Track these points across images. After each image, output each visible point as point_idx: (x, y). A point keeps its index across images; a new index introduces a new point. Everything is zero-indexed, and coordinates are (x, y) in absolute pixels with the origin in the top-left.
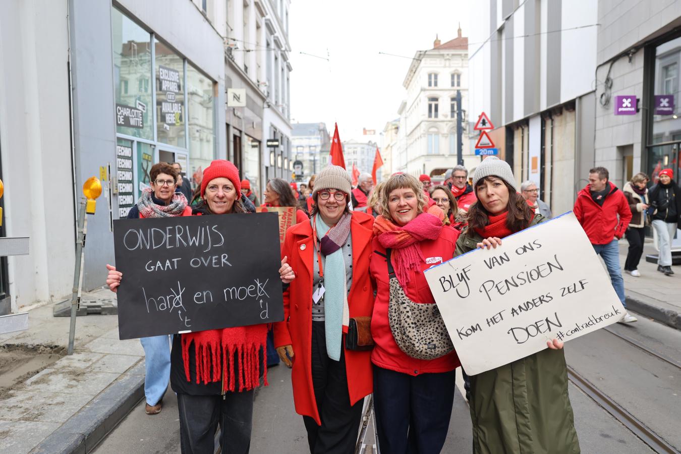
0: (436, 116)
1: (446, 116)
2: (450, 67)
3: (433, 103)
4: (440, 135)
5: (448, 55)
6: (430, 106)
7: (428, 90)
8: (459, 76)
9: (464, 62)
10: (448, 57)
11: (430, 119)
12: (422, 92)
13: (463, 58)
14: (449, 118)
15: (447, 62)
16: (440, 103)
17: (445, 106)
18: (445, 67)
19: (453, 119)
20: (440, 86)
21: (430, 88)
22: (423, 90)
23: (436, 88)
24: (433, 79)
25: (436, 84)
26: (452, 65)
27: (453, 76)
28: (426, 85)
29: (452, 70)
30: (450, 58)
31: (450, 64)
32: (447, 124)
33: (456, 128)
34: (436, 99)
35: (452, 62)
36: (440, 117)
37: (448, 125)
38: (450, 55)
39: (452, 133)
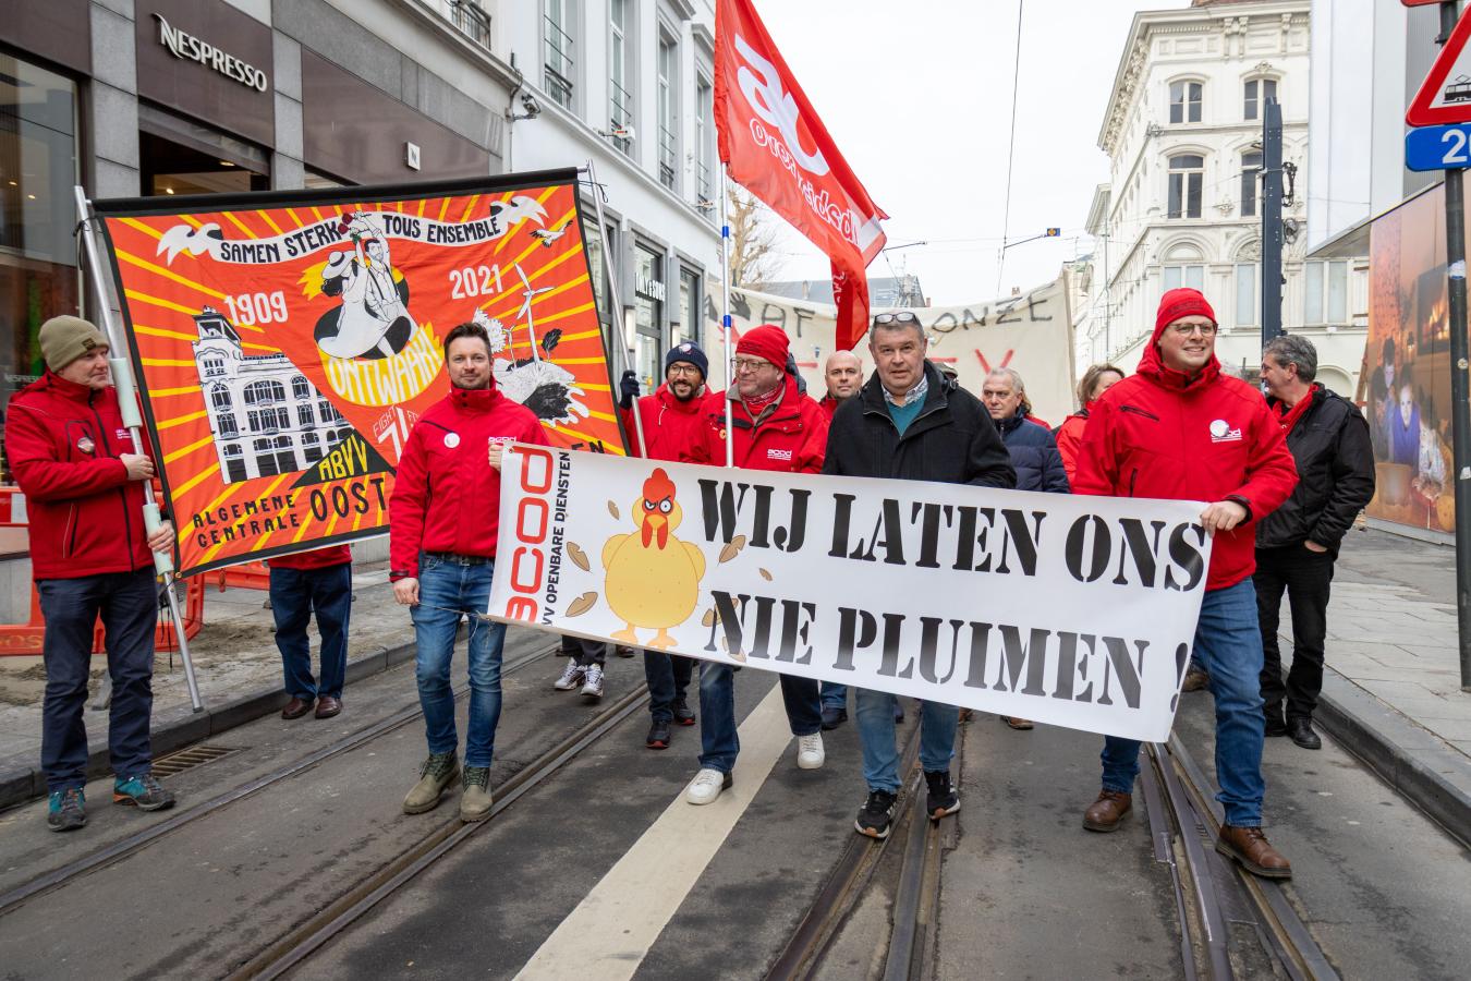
0: (1195, 210)
1: (1228, 209)
2: (1242, 57)
3: (1186, 173)
4: (1206, 267)
5: (1237, 19)
6: (1176, 182)
7: (1167, 133)
8: (1271, 85)
9: (1290, 39)
10: (1236, 27)
11: (1175, 222)
12: (1153, 140)
13: (1286, 27)
14: (1236, 216)
15: (1235, 44)
16: (1208, 171)
17: (1223, 181)
18: (1227, 58)
19: (1249, 219)
20: (1208, 119)
21: (1177, 126)
22: (1154, 133)
23: (1195, 125)
24: (1189, 99)
25: (1196, 115)
26: (1248, 52)
27: (1250, 86)
28: (1164, 121)
29: (1249, 66)
30: (1243, 30)
31: (1242, 47)
32: (1228, 236)
33: (1258, 246)
34: (1197, 160)
35: (1249, 42)
36: (1208, 214)
37: (1232, 240)
38: (1244, 21)
39: (1249, 263)
